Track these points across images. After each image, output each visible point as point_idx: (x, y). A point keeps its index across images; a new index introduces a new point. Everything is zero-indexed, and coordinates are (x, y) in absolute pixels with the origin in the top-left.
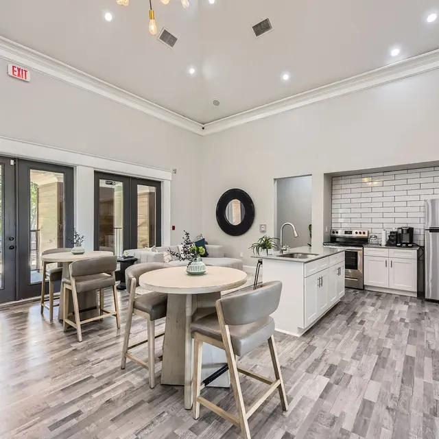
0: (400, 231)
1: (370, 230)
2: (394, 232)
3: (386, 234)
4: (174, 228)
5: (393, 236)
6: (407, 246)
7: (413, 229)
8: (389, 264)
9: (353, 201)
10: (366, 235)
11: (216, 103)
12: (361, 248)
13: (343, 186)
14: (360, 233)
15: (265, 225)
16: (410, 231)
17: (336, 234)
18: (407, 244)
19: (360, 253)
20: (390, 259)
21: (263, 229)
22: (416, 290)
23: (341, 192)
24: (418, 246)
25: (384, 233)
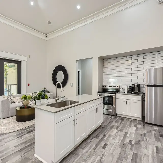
0: (134, 86)
1: (120, 85)
2: (131, 86)
3: (127, 87)
4: (29, 85)
5: (130, 88)
6: (137, 94)
7: (140, 84)
8: (128, 103)
9: (113, 71)
10: (118, 88)
11: (49, 23)
12: (115, 95)
13: (108, 64)
14: (116, 87)
15: (73, 83)
16: (139, 85)
17: (105, 87)
18: (137, 92)
19: (114, 97)
20: (129, 101)
21: (72, 85)
22: (141, 117)
23: (108, 66)
24: (142, 93)
25: (126, 86)
